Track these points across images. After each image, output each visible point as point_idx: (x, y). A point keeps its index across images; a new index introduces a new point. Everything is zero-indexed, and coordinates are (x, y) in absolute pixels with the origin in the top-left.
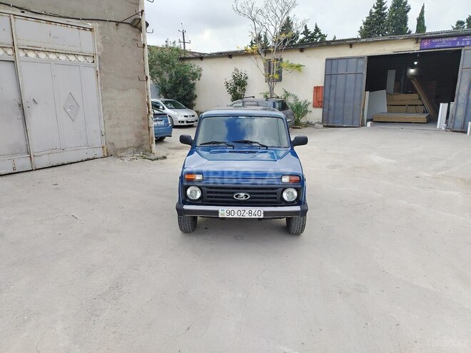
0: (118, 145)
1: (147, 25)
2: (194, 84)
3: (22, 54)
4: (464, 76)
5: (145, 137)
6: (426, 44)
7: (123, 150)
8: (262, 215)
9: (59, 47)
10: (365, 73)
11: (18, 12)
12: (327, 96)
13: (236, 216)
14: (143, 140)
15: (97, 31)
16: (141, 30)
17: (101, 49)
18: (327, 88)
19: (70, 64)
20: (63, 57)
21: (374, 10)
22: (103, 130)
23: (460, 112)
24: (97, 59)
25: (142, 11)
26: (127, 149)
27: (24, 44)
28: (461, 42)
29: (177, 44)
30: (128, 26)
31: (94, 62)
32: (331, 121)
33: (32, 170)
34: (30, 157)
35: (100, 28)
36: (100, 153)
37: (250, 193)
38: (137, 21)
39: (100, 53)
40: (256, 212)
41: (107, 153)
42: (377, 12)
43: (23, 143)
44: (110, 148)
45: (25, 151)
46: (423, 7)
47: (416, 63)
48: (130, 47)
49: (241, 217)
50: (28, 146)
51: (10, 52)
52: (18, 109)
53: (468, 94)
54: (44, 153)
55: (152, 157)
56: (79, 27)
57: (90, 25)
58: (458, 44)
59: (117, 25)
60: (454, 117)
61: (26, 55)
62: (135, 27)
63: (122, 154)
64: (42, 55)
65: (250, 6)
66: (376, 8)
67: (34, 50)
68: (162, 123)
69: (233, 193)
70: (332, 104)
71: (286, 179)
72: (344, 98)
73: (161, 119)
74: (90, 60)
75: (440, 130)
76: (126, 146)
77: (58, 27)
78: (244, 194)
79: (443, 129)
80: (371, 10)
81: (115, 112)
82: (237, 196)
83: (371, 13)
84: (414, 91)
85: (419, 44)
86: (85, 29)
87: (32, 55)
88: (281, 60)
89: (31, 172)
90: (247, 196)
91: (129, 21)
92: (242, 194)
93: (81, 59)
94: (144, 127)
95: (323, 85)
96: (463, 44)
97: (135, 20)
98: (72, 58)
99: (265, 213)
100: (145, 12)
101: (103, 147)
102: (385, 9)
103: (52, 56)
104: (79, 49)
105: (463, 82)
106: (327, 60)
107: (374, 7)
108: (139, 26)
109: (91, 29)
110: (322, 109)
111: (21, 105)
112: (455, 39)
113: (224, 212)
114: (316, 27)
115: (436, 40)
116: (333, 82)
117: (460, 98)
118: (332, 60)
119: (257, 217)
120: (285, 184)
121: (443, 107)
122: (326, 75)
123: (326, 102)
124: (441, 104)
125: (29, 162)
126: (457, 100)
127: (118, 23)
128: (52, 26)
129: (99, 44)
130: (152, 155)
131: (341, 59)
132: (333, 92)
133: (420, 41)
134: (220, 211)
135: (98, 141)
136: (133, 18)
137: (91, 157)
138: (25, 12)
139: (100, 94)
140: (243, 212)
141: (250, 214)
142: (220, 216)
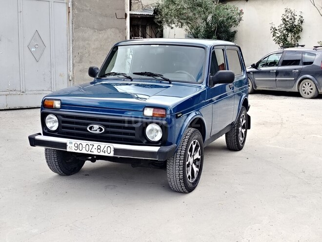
2: (235, 32)
13: (84, 151)
22: (71, 74)
37: (106, 126)
40: (105, 149)
49: (89, 153)
69: (87, 124)
71: (149, 112)
78: (98, 126)
82: (91, 128)
90: (101, 130)
92: (96, 127)
99: (116, 151)
113: (71, 145)
119: (106, 154)
120: (147, 118)
134: (68, 144)
139: (71, 33)
140: (91, 147)
141: (99, 151)
142: (68, 150)
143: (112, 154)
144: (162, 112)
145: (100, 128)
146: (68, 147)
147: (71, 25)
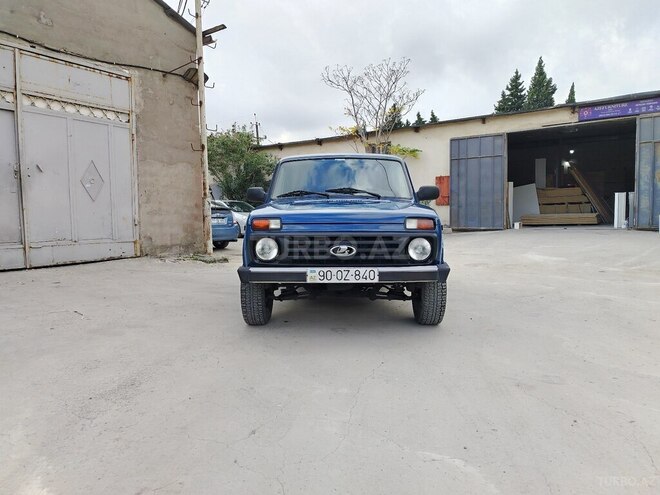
0: (158, 242)
1: (206, 78)
3: (26, 102)
4: (643, 153)
5: (197, 233)
6: (586, 113)
7: (165, 248)
8: (377, 278)
9: (80, 98)
10: (506, 155)
11: (27, 46)
12: (454, 188)
13: (334, 280)
14: (194, 236)
15: (135, 80)
16: (197, 85)
17: (140, 105)
18: (455, 178)
19: (94, 122)
20: (85, 112)
21: (508, 93)
22: (137, 217)
23: (645, 203)
24: (133, 117)
25: (201, 58)
26: (171, 247)
27: (31, 89)
28: (634, 108)
29: (248, 130)
30: (180, 79)
31: (129, 121)
32: (462, 222)
33: (25, 269)
34: (24, 249)
35: (141, 77)
36: (129, 250)
37: (357, 246)
38: (192, 73)
39: (138, 111)
40: (367, 274)
41: (141, 251)
42: (511, 95)
43: (15, 227)
44: (145, 244)
45: (17, 239)
46: (573, 87)
47: (572, 152)
48: (181, 107)
49: (343, 281)
50: (22, 231)
51: (9, 98)
52: (12, 178)
53: (653, 177)
54: (47, 244)
55: (207, 258)
56: (110, 74)
57: (126, 72)
58: (630, 111)
59: (164, 76)
60: (637, 210)
61: (33, 104)
62: (190, 81)
63: (163, 254)
64: (56, 107)
65: (346, 74)
66: (510, 90)
67: (44, 99)
68: (224, 222)
69: (329, 246)
70: (462, 197)
71: (412, 225)
72: (480, 191)
73: (222, 215)
74: (124, 119)
75: (619, 228)
76: (169, 243)
77: (82, 72)
78: (346, 247)
79: (624, 227)
80: (504, 92)
81: (155, 194)
82: (335, 251)
83: (503, 95)
84: (575, 184)
85: (576, 115)
86: (119, 77)
87: (40, 104)
88: (389, 144)
89: (23, 272)
90: (351, 250)
91: (181, 72)
93: (112, 116)
94: (196, 218)
95: (448, 174)
96: (637, 111)
97: (189, 70)
98: (98, 114)
99: (381, 274)
100: (204, 59)
101: (135, 242)
102: (522, 90)
103: (70, 109)
104: (110, 104)
105: (643, 163)
106: (452, 140)
107: (507, 88)
108: (195, 79)
109: (127, 78)
110: (448, 207)
111: (18, 173)
112: (624, 105)
113: (314, 275)
114: (433, 115)
115: (600, 108)
116: (462, 169)
117: (642, 183)
118: (459, 140)
119: (369, 281)
120: (411, 231)
121: (619, 198)
122: (451, 160)
123: (454, 197)
124: (616, 194)
125: (22, 257)
126: (639, 186)
127: (165, 74)
128: (73, 70)
129: (138, 98)
130: (207, 255)
131: (470, 138)
132: (462, 183)
133: (577, 110)
134: (308, 273)
135: (128, 233)
136: (186, 68)
137: (117, 255)
138: (37, 47)
139: (136, 166)
140: (345, 273)
141: (357, 277)
142: (309, 281)
143: (376, 280)
144: (430, 223)
145: (349, 249)
146: (308, 278)
147: (135, 156)
